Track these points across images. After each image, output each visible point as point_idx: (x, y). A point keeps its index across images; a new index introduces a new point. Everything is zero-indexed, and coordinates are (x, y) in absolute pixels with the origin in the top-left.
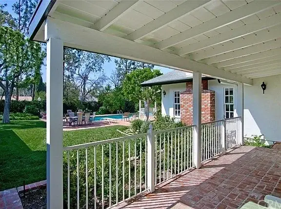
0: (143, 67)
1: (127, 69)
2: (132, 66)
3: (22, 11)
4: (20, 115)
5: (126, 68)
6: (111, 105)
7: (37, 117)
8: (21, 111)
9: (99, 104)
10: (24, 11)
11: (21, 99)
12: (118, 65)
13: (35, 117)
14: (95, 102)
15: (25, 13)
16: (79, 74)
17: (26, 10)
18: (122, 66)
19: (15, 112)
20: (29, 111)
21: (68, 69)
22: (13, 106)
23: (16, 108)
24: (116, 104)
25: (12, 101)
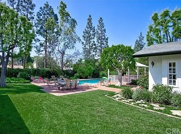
0: (101, 48)
1: (90, 49)
2: (94, 47)
3: (15, 4)
4: (15, 80)
5: (90, 47)
6: (83, 73)
7: (29, 81)
8: (16, 77)
9: (74, 72)
10: (17, 4)
11: (15, 67)
12: (84, 46)
13: (27, 81)
14: (71, 70)
15: (18, 5)
16: (59, 50)
17: (18, 3)
18: (86, 46)
19: (11, 77)
20: (22, 76)
21: (50, 47)
22: (9, 72)
23: (12, 74)
24: (87, 72)
25: (8, 68)
